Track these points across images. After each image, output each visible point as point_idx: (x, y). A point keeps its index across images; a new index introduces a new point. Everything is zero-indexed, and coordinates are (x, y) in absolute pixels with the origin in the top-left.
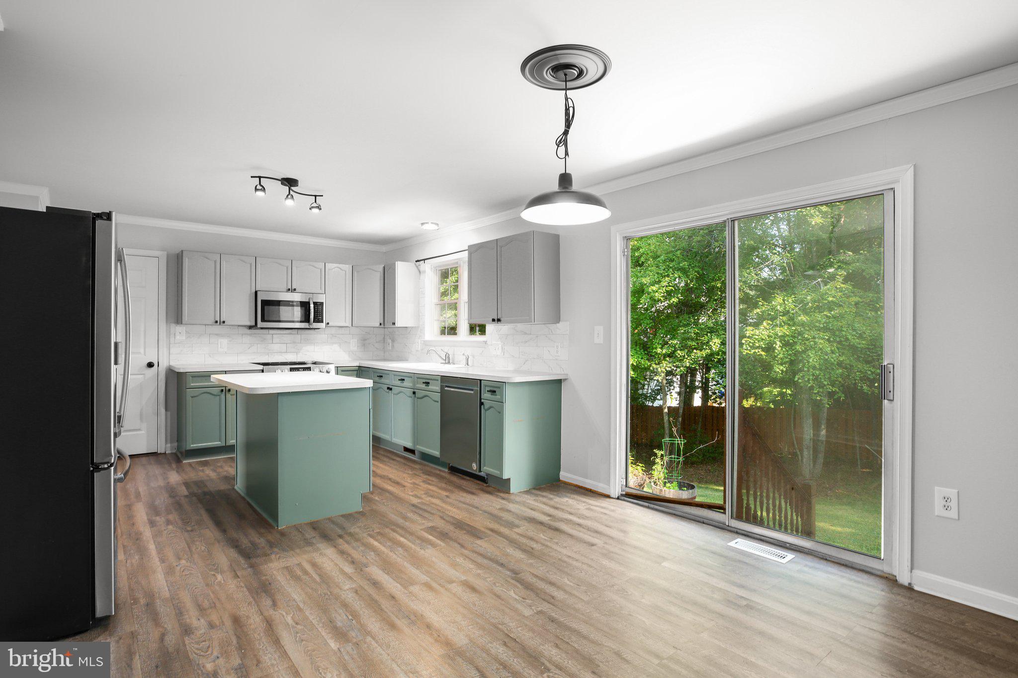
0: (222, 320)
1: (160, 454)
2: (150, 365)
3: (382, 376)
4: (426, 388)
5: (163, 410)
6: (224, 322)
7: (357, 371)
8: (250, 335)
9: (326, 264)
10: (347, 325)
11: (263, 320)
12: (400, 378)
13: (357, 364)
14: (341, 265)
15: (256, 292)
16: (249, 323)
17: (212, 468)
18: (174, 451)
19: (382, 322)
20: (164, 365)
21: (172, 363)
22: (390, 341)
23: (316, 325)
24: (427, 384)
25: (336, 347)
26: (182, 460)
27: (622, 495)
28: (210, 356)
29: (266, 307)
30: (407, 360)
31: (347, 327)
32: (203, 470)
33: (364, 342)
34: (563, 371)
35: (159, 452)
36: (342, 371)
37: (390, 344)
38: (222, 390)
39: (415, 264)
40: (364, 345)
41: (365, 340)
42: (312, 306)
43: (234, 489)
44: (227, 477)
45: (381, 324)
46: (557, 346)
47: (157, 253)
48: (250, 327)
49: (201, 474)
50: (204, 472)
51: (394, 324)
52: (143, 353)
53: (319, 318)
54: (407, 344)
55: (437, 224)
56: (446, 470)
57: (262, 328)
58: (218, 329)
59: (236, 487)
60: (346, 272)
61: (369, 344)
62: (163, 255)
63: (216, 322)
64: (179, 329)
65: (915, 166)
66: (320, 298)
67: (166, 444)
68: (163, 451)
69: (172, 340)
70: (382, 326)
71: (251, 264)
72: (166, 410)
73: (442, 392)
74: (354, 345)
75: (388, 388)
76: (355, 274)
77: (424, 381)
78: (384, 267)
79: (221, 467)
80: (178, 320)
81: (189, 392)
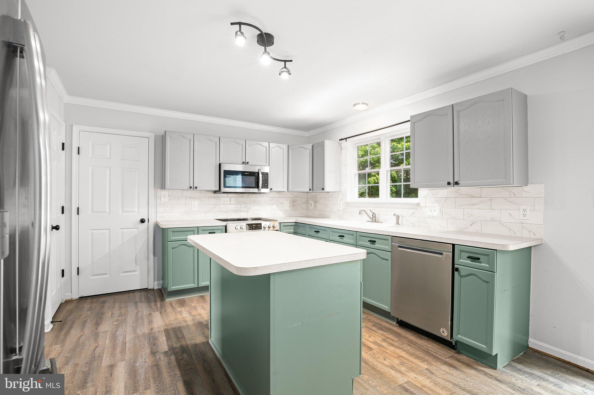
0: (195, 186)
1: (150, 289)
2: (142, 221)
3: (319, 232)
4: (372, 246)
5: (151, 256)
6: (196, 188)
7: (294, 226)
9: (270, 144)
10: (283, 190)
11: (224, 186)
12: (339, 234)
13: (293, 220)
14: (280, 145)
15: (220, 165)
16: (215, 189)
17: (188, 309)
18: (160, 287)
19: (311, 188)
20: (152, 221)
21: (159, 220)
22: (313, 202)
23: (263, 190)
24: (373, 242)
25: (274, 207)
26: (165, 298)
28: (186, 214)
30: (329, 217)
31: (284, 192)
32: (181, 311)
33: (294, 203)
34: (534, 235)
35: (149, 288)
36: (284, 226)
37: (313, 205)
39: (338, 142)
40: (293, 205)
41: (294, 202)
42: (261, 175)
43: (208, 343)
44: (201, 322)
45: (310, 190)
46: (525, 210)
47: (147, 134)
48: (215, 192)
49: (179, 316)
50: (181, 315)
51: (323, 189)
52: (137, 212)
53: (266, 185)
54: (328, 205)
55: (367, 104)
56: (395, 323)
57: (224, 193)
58: (192, 193)
59: (210, 341)
60: (283, 149)
61: (299, 205)
62: (152, 136)
63: (191, 188)
64: (164, 193)
66: (266, 170)
67: (154, 281)
68: (152, 288)
69: (158, 201)
70: (311, 191)
71: (216, 143)
72: (154, 255)
74: (287, 205)
76: (290, 151)
77: (370, 239)
78: (313, 146)
79: (195, 308)
80: (163, 186)
81: (170, 245)
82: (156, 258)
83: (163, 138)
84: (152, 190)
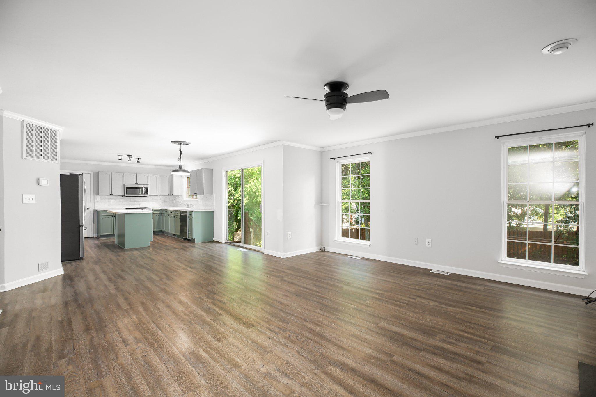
2: (88, 209)
3: (167, 212)
5: (92, 223)
6: (113, 195)
7: (160, 210)
8: (123, 198)
9: (149, 175)
11: (126, 194)
12: (171, 212)
13: (160, 208)
14: (154, 175)
15: (124, 185)
16: (122, 195)
17: (109, 240)
18: (97, 236)
20: (93, 209)
21: (96, 208)
23: (145, 195)
25: (154, 203)
26: (99, 238)
27: (225, 242)
28: (108, 205)
29: (127, 189)
31: (158, 196)
34: (214, 208)
35: (91, 237)
38: (112, 216)
41: (165, 200)
42: (144, 189)
43: (115, 244)
46: (213, 202)
47: (89, 172)
48: (123, 196)
49: (105, 241)
51: (172, 195)
53: (147, 192)
56: (182, 239)
57: (126, 196)
58: (111, 196)
60: (156, 177)
61: (167, 201)
62: (93, 173)
63: (110, 194)
64: (98, 197)
65: (264, 161)
66: (147, 186)
67: (94, 234)
68: (93, 237)
69: (95, 200)
70: (169, 195)
71: (122, 175)
72: (94, 223)
73: (181, 216)
74: (161, 202)
75: (168, 215)
76: (160, 177)
77: (177, 212)
78: (170, 175)
80: (97, 194)
81: (101, 217)
82: (94, 224)
83: (97, 174)
84: (92, 196)
